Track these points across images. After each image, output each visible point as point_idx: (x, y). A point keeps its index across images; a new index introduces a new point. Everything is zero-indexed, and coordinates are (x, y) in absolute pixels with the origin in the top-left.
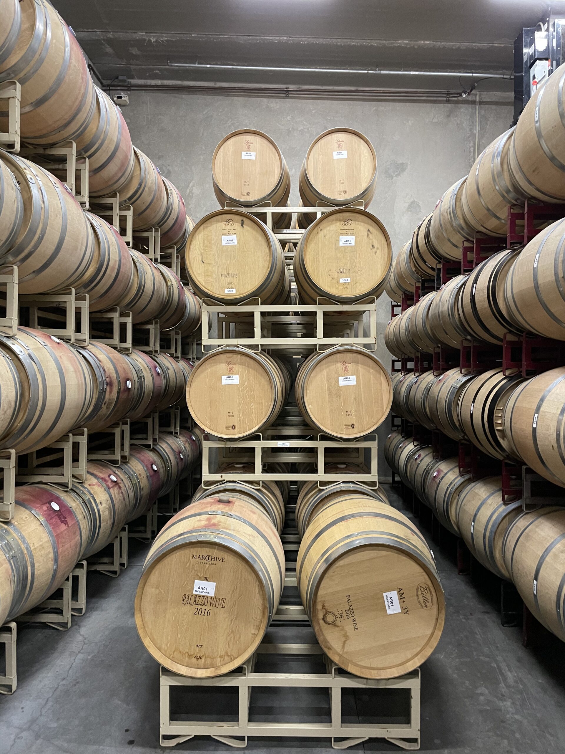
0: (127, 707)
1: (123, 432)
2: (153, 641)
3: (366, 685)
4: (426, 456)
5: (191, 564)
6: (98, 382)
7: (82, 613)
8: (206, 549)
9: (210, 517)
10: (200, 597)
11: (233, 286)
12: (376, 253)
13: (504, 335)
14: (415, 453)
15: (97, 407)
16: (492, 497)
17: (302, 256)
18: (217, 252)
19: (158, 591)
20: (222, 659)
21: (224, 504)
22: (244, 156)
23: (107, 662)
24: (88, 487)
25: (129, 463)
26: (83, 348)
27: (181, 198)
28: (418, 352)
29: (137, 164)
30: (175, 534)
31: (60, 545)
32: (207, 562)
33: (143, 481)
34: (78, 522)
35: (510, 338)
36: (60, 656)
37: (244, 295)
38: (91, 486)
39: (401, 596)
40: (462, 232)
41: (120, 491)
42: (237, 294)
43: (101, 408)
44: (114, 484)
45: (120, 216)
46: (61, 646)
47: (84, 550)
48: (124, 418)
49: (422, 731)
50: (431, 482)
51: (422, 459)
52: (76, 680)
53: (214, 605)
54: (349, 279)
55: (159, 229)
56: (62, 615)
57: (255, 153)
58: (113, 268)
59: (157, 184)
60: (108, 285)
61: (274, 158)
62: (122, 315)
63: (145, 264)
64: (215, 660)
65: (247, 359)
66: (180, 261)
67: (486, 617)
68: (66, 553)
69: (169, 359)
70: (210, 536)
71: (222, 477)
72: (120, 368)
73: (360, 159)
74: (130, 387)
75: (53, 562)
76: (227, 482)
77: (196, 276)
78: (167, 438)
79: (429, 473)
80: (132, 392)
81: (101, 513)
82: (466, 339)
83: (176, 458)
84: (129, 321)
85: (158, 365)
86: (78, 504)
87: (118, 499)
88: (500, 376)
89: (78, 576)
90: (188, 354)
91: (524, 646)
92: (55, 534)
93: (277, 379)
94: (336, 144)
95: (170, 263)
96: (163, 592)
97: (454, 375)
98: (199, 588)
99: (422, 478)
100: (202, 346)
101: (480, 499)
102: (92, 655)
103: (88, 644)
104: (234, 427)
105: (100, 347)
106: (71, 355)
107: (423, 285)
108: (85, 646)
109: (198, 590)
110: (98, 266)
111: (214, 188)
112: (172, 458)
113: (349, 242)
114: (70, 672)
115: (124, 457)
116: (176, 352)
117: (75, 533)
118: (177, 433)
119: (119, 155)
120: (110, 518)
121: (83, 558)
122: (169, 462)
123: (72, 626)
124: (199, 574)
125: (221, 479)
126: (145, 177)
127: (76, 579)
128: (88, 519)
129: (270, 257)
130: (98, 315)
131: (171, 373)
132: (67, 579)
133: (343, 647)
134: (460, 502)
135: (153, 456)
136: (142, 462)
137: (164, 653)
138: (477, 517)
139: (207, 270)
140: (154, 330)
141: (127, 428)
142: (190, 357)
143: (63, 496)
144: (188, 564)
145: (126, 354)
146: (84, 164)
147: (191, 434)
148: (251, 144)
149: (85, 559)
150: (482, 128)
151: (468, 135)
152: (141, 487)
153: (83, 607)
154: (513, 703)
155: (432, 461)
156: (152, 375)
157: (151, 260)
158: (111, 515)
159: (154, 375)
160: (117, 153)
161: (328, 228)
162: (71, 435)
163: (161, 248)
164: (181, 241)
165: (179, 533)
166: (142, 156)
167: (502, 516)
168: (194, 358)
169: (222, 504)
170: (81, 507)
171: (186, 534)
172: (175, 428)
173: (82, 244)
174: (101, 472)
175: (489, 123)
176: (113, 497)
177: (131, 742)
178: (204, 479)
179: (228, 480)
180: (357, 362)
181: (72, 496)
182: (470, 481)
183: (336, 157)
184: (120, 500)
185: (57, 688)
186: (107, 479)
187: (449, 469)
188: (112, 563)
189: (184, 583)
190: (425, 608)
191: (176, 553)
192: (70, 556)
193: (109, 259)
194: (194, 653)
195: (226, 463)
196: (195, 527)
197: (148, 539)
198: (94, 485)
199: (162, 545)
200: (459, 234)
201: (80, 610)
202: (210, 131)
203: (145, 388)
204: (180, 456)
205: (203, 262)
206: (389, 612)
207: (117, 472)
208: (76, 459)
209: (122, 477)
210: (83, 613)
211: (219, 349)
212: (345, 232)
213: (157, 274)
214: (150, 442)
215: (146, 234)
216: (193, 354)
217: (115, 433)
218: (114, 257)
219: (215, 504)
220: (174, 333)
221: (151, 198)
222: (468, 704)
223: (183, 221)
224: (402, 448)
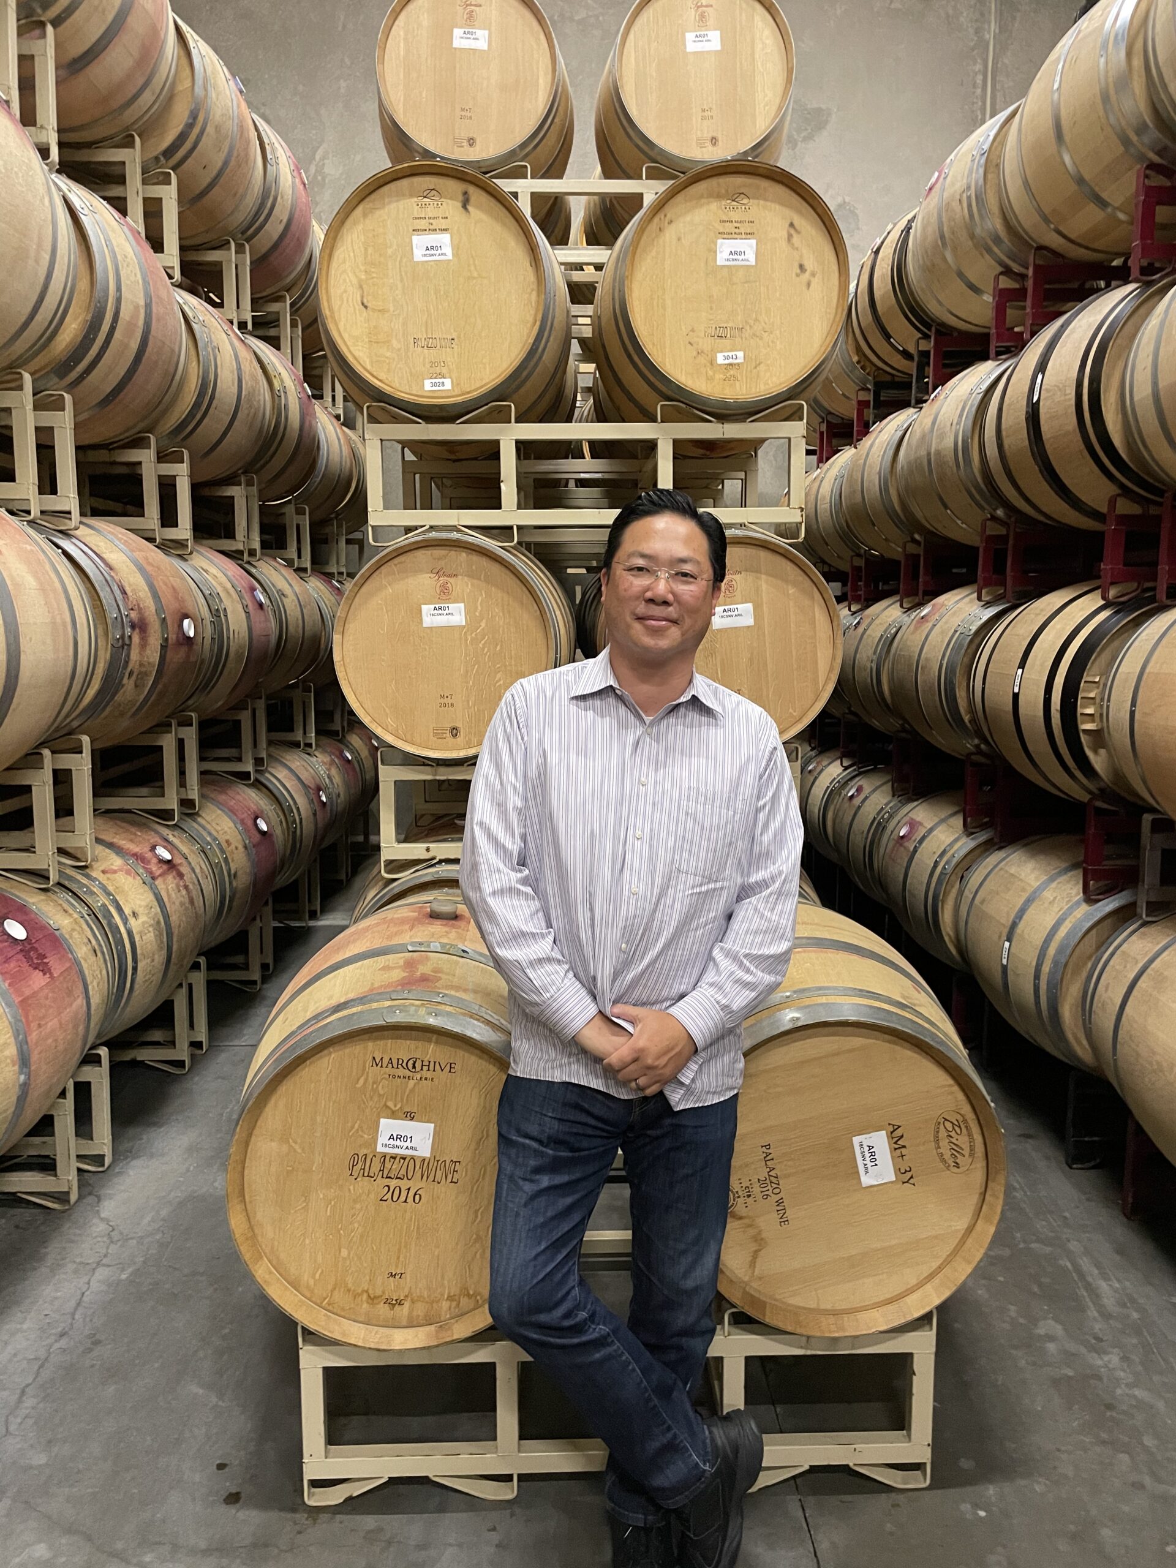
0: (220, 1403)
1: (181, 743)
2: (278, 1266)
3: (806, 1348)
4: (874, 791)
5: (370, 1080)
6: (109, 622)
7: (103, 1165)
8: (408, 1042)
9: (412, 957)
10: (395, 1158)
11: (444, 371)
12: (809, 285)
13: (1110, 501)
14: (846, 783)
15: (111, 684)
16: (1054, 885)
17: (622, 293)
18: (402, 280)
19: (285, 1148)
20: (454, 1304)
21: (444, 922)
22: (459, 38)
23: (167, 1286)
24: (102, 878)
25: (200, 816)
26: (65, 533)
27: (298, 170)
28: (859, 555)
29: (184, 61)
30: (325, 1004)
31: (34, 1025)
32: (411, 1074)
33: (236, 857)
34: (79, 964)
35: (1125, 507)
36: (54, 1275)
37: (475, 394)
38: (109, 875)
39: (896, 1143)
40: (996, 249)
41: (181, 883)
42: (456, 393)
43: (120, 685)
44: (165, 867)
45: (145, 200)
46: (52, 1250)
47: (98, 1027)
48: (183, 711)
49: (937, 1445)
50: (893, 850)
51: (866, 798)
52: (95, 1335)
53: (431, 1177)
54: (740, 354)
55: (247, 247)
56: (56, 1175)
57: (486, 32)
58: (131, 325)
59: (236, 121)
60: (121, 371)
61: (535, 47)
62: (161, 458)
63: (216, 328)
64: (435, 1305)
65: (484, 562)
66: (300, 333)
67: (1029, 1145)
68: (50, 1041)
69: (284, 571)
70: (417, 1011)
71: (428, 850)
72: (164, 587)
73: (753, 54)
74: (192, 634)
75: (16, 1068)
76: (440, 862)
77: (349, 343)
78: (288, 757)
79: (884, 828)
80: (197, 648)
81: (137, 938)
82: (994, 518)
83: (311, 801)
84: (182, 473)
85: (257, 586)
86: (75, 920)
87: (177, 903)
88: (1093, 602)
89: (89, 1083)
90: (327, 563)
91: (1125, 1215)
92: (18, 1000)
93: (558, 612)
94: (693, 11)
95: (278, 338)
96: (299, 1151)
97: (959, 605)
98: (391, 1137)
99: (866, 838)
100: (370, 529)
101: (1024, 890)
102: (130, 1270)
103: (119, 1244)
104: (454, 731)
105: (110, 532)
106: (29, 548)
107: (877, 395)
108: (113, 1249)
109: (388, 1143)
110: (89, 317)
111: (383, 128)
112: (302, 802)
113: (742, 257)
114: (77, 1317)
115: (187, 804)
116: (299, 557)
117: (70, 992)
118: (310, 745)
119: (135, 23)
120: (161, 949)
121: (99, 1042)
122: (295, 811)
123: (81, 1197)
124: (390, 1104)
125: (425, 855)
126: (206, 96)
127: (83, 1091)
128: (103, 953)
129: (538, 296)
130: (103, 456)
131: (290, 604)
132: (63, 1094)
133: (753, 1264)
134: (968, 894)
135: (257, 798)
136: (232, 812)
137: (308, 1295)
138: (1019, 930)
139: (375, 327)
140: (245, 500)
141: (190, 735)
142: (334, 570)
143: (34, 900)
144: (362, 1081)
145: (179, 555)
146: (41, 42)
147: (342, 747)
148: (477, 9)
149: (103, 1044)
150: (1002, 28)
151: (972, 44)
152: (233, 872)
153: (107, 1150)
154: (1125, 1359)
155: (890, 802)
156: (245, 607)
157: (232, 322)
158: (162, 942)
159: (251, 608)
160: (129, 19)
161: (688, 218)
162: (46, 753)
163: (252, 299)
164: (300, 284)
165: (334, 1002)
166: (196, 42)
167: (1084, 930)
168: (342, 573)
169: (439, 922)
170: (85, 926)
171: (353, 1006)
172: (305, 733)
173: (40, 246)
174: (131, 840)
175: (1018, 15)
176: (166, 899)
177: (233, 1498)
178: (386, 855)
179: (443, 857)
180: (756, 570)
181: (61, 902)
182: (988, 847)
183: (691, 46)
184: (182, 904)
185: (46, 1359)
186: (149, 855)
187: (936, 820)
188: (172, 1043)
189: (353, 1127)
190: (956, 1170)
191: (330, 1053)
192: (61, 1047)
193: (119, 300)
194: (384, 1292)
195: (433, 815)
196: (376, 985)
197: (254, 982)
198: (115, 872)
199: (292, 1034)
200: (987, 256)
201: (99, 1159)
202: (361, 18)
203: (228, 638)
204: (320, 797)
205: (366, 307)
206: (866, 1180)
207: (171, 838)
208: (64, 809)
209: (184, 849)
210: (106, 1165)
211: (412, 538)
212: (729, 228)
213: (245, 355)
214: (250, 768)
215: (213, 256)
216: (338, 563)
217: (161, 747)
218: (133, 298)
219: (423, 924)
220: (293, 510)
221: (222, 156)
222: (1022, 1363)
223: (305, 232)
224: (815, 774)
